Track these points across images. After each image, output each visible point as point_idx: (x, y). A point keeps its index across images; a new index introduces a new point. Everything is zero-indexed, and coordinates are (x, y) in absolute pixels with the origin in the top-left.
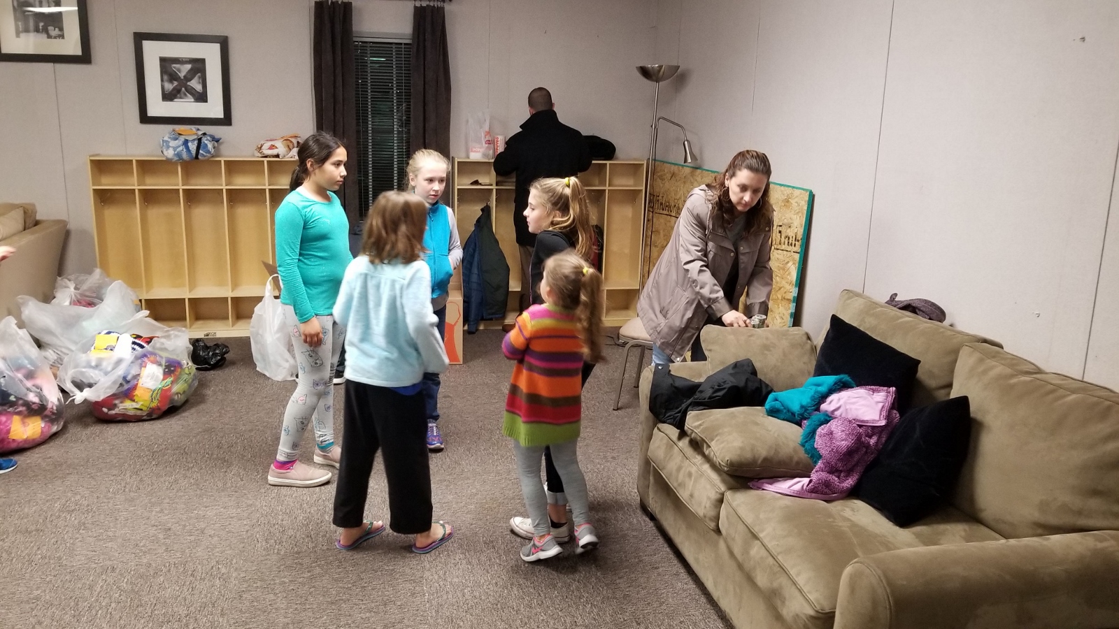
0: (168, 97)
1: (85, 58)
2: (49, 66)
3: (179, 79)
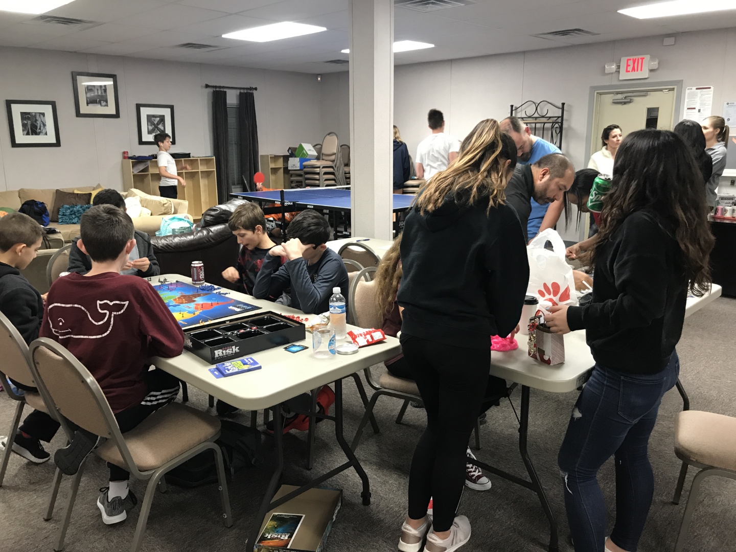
0: (150, 132)
3: (154, 124)
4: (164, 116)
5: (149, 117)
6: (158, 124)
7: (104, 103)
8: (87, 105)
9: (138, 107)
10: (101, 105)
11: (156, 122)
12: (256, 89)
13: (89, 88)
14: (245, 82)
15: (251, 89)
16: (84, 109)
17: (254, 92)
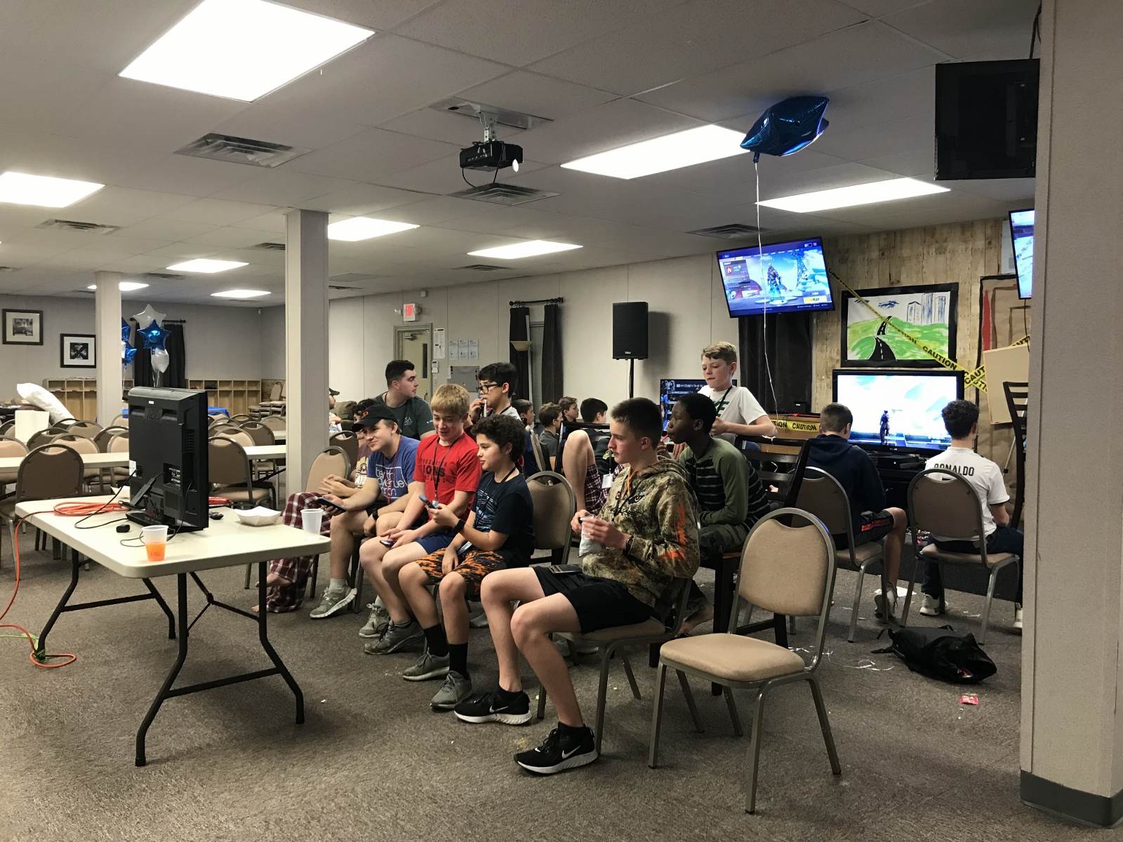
0: (72, 357)
1: (41, 343)
2: (25, 346)
3: (77, 351)
4: (87, 344)
5: (73, 346)
6: (82, 350)
7: (28, 333)
8: (14, 335)
9: (62, 336)
10: (26, 335)
11: (79, 349)
12: (185, 321)
13: (17, 321)
14: (175, 316)
15: (181, 321)
16: (10, 338)
17: (184, 325)
